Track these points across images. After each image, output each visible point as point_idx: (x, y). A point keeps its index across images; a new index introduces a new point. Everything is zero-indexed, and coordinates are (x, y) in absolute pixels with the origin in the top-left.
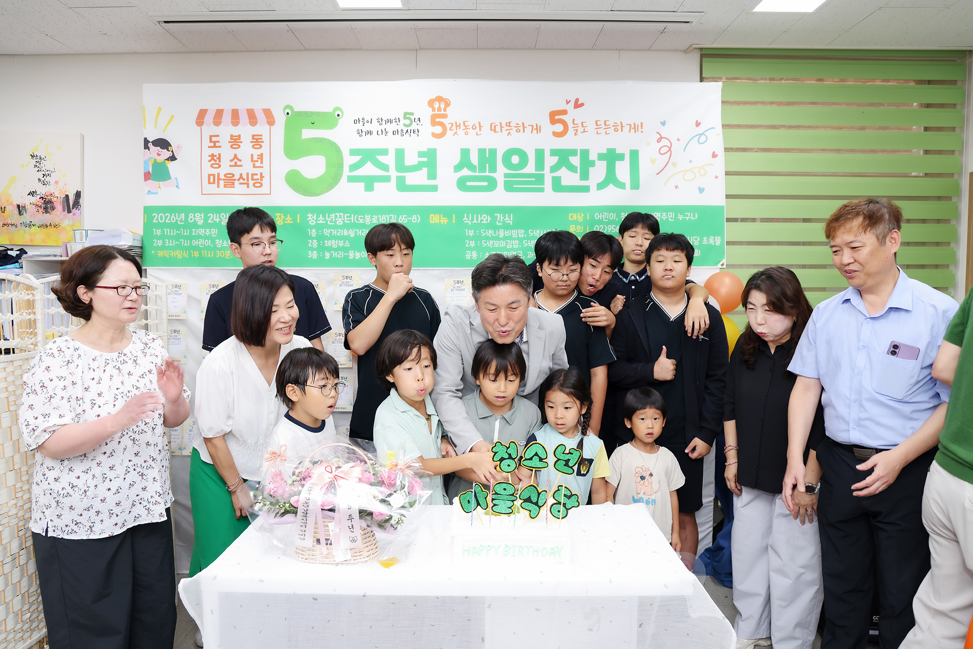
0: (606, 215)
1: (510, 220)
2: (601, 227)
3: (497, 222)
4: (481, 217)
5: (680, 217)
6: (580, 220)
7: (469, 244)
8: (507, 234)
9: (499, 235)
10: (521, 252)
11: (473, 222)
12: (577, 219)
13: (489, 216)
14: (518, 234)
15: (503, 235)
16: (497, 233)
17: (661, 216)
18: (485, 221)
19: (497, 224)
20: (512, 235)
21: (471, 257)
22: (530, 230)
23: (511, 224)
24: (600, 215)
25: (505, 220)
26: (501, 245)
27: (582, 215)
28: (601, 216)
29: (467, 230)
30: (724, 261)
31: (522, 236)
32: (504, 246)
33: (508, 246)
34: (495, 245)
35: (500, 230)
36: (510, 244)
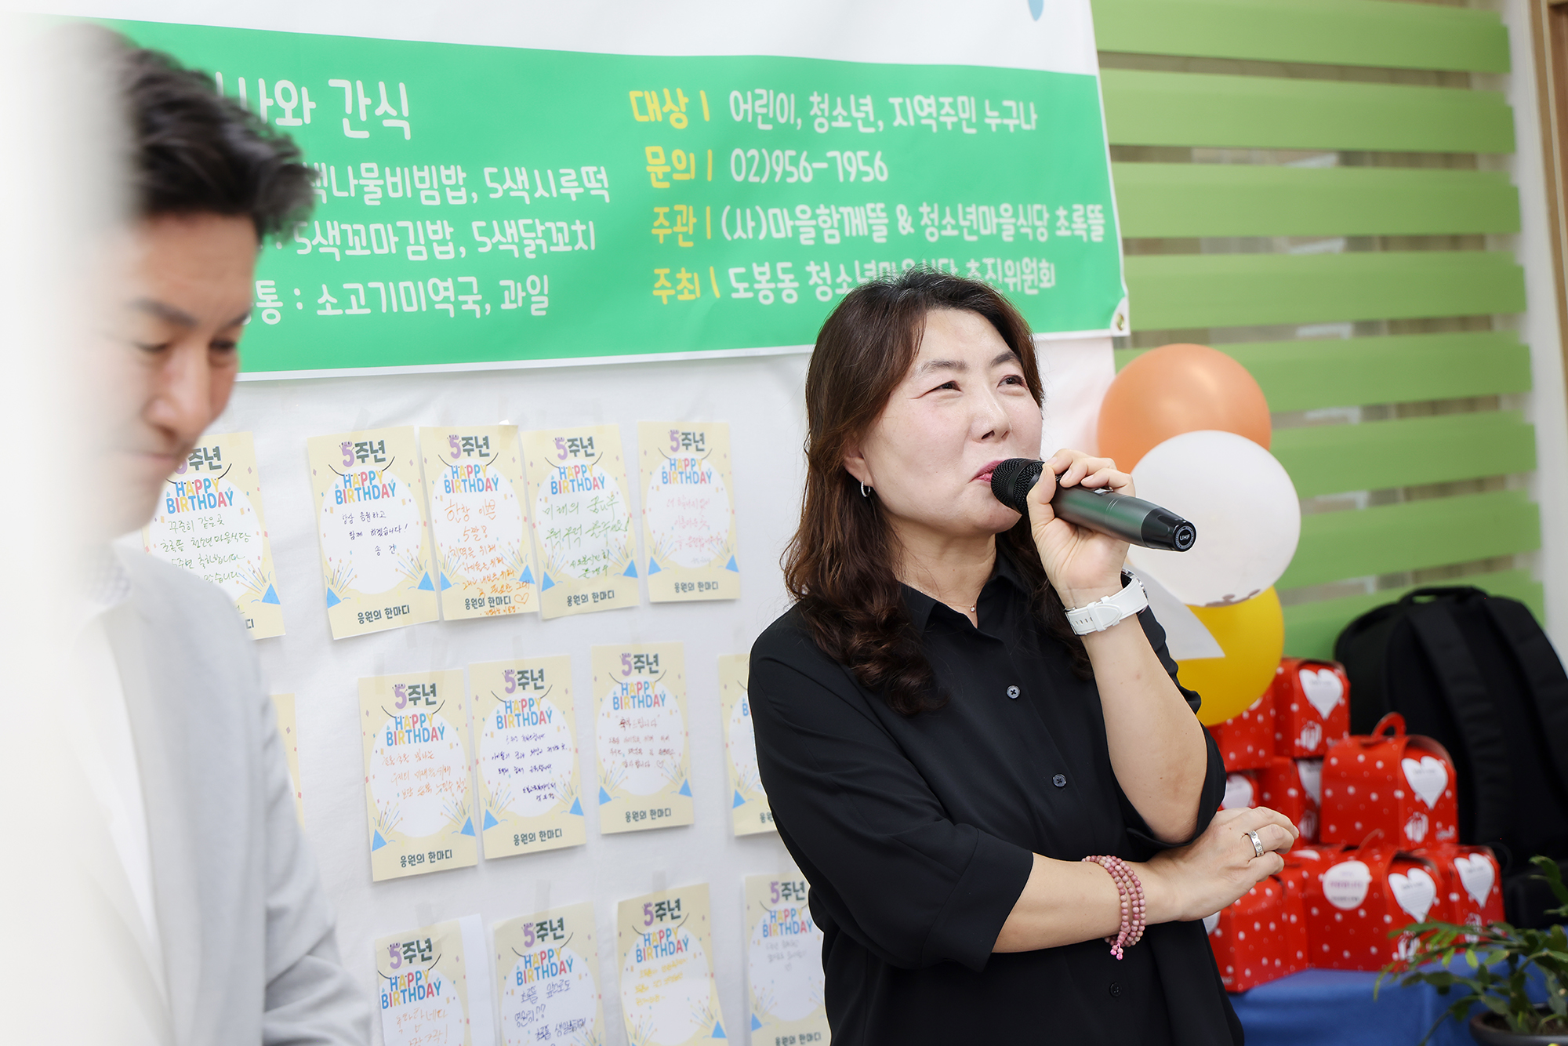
0: (764, 102)
1: (400, 116)
2: (753, 157)
3: (346, 122)
4: (270, 94)
5: (993, 120)
6: (679, 121)
8: (395, 186)
9: (360, 189)
10: (473, 280)
12: (666, 116)
13: (304, 90)
14: (442, 189)
15: (379, 194)
16: (353, 182)
17: (939, 114)
18: (289, 114)
19: (349, 133)
20: (416, 192)
22: (487, 171)
24: (746, 102)
25: (379, 112)
26: (380, 246)
27: (683, 100)
28: (749, 107)
30: (1123, 307)
31: (459, 198)
32: (394, 251)
33: (410, 249)
34: (354, 248)
35: (364, 166)
36: (417, 243)
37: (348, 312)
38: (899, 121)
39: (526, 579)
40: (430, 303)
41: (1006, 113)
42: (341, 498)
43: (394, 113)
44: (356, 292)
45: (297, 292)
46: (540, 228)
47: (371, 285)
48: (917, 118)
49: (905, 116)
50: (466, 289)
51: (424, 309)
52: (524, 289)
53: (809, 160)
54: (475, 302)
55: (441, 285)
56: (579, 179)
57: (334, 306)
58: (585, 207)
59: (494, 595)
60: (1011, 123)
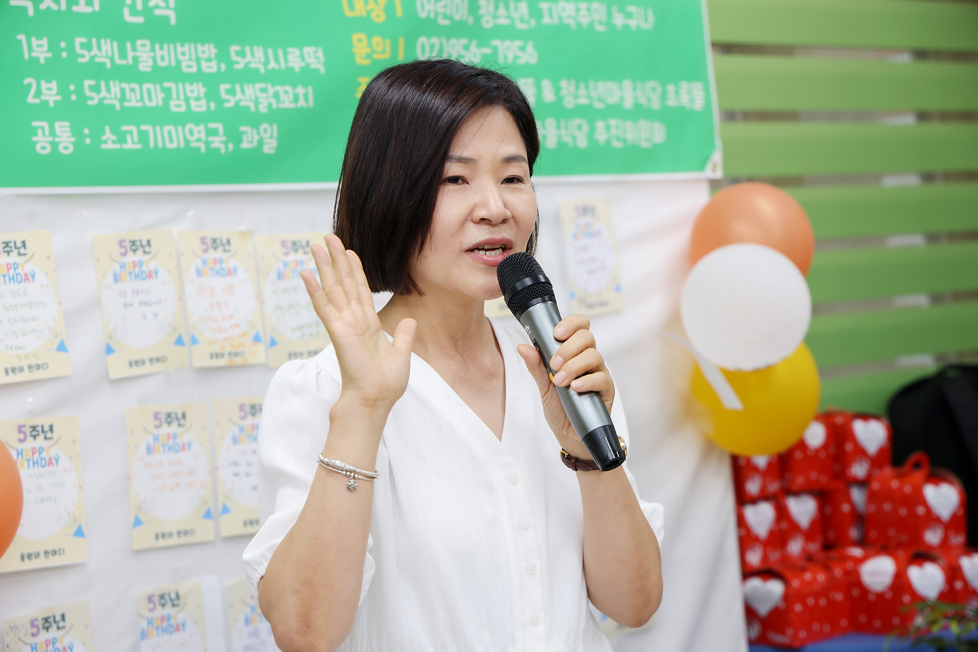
0: (443, 3)
1: (167, 7)
2: (434, 43)
3: (126, 11)
5: (619, 20)
6: (378, 16)
7: (38, 94)
8: (162, 58)
9: (136, 59)
10: (219, 126)
11: (43, 6)
12: (369, 12)
14: (198, 60)
15: (150, 63)
16: (130, 54)
17: (577, 16)
18: (82, 3)
19: (128, 18)
20: (179, 62)
21: (55, 145)
22: (233, 48)
23: (173, 21)
24: (429, 4)
25: (151, 3)
26: (150, 99)
28: (432, 7)
29: (22, 37)
30: (717, 156)
31: (209, 68)
32: (160, 103)
33: (172, 103)
34: (130, 101)
35: (139, 42)
36: (178, 98)
37: (125, 146)
38: (546, 20)
39: (257, 339)
40: (187, 142)
41: (629, 15)
42: (117, 278)
43: (163, 4)
44: (131, 132)
45: (86, 131)
46: (271, 90)
47: (143, 128)
48: (561, 18)
49: (551, 15)
50: (214, 132)
51: (182, 145)
52: (258, 133)
53: (479, 46)
54: (221, 142)
55: (195, 129)
56: (302, 56)
57: (114, 142)
58: (306, 76)
59: (233, 350)
60: (633, 23)
